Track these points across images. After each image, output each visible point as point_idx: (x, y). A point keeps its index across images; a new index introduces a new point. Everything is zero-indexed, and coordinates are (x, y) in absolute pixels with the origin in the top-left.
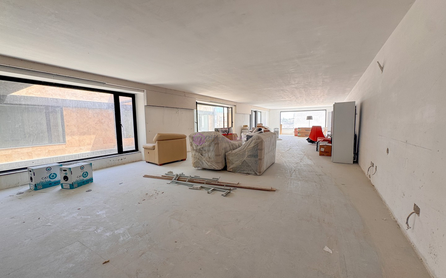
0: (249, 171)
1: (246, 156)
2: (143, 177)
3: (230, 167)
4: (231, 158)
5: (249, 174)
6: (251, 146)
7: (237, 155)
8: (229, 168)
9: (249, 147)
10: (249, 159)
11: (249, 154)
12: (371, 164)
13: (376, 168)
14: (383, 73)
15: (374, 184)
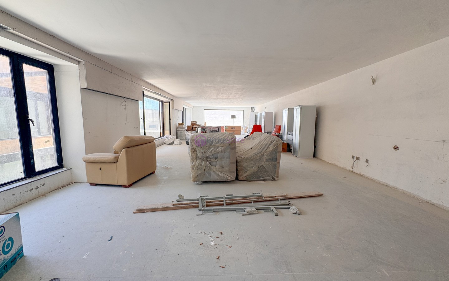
0: (266, 177)
1: (264, 161)
2: (134, 213)
3: (243, 175)
4: (245, 164)
5: (266, 180)
6: (270, 149)
7: (252, 160)
8: (242, 177)
9: (268, 150)
10: (267, 163)
11: (267, 158)
12: (353, 157)
13: (367, 161)
14: (374, 86)
15: (362, 173)
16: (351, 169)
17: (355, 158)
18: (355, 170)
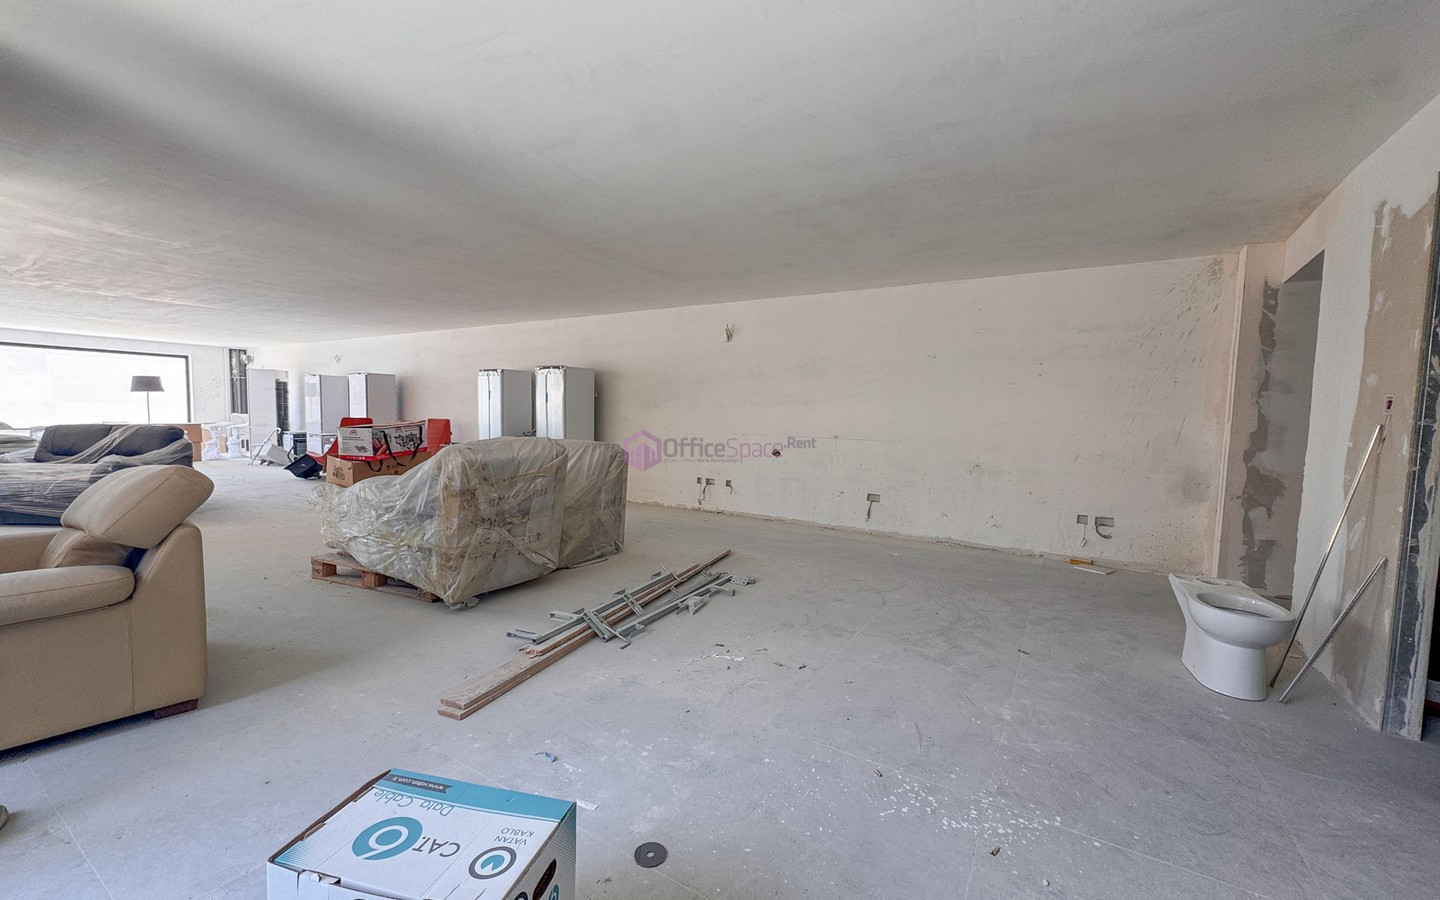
0: (605, 547)
5: (605, 555)
10: (608, 511)
11: (607, 497)
12: (699, 480)
13: (728, 483)
14: (731, 343)
15: (721, 509)
16: (697, 505)
17: (704, 482)
18: (706, 506)
